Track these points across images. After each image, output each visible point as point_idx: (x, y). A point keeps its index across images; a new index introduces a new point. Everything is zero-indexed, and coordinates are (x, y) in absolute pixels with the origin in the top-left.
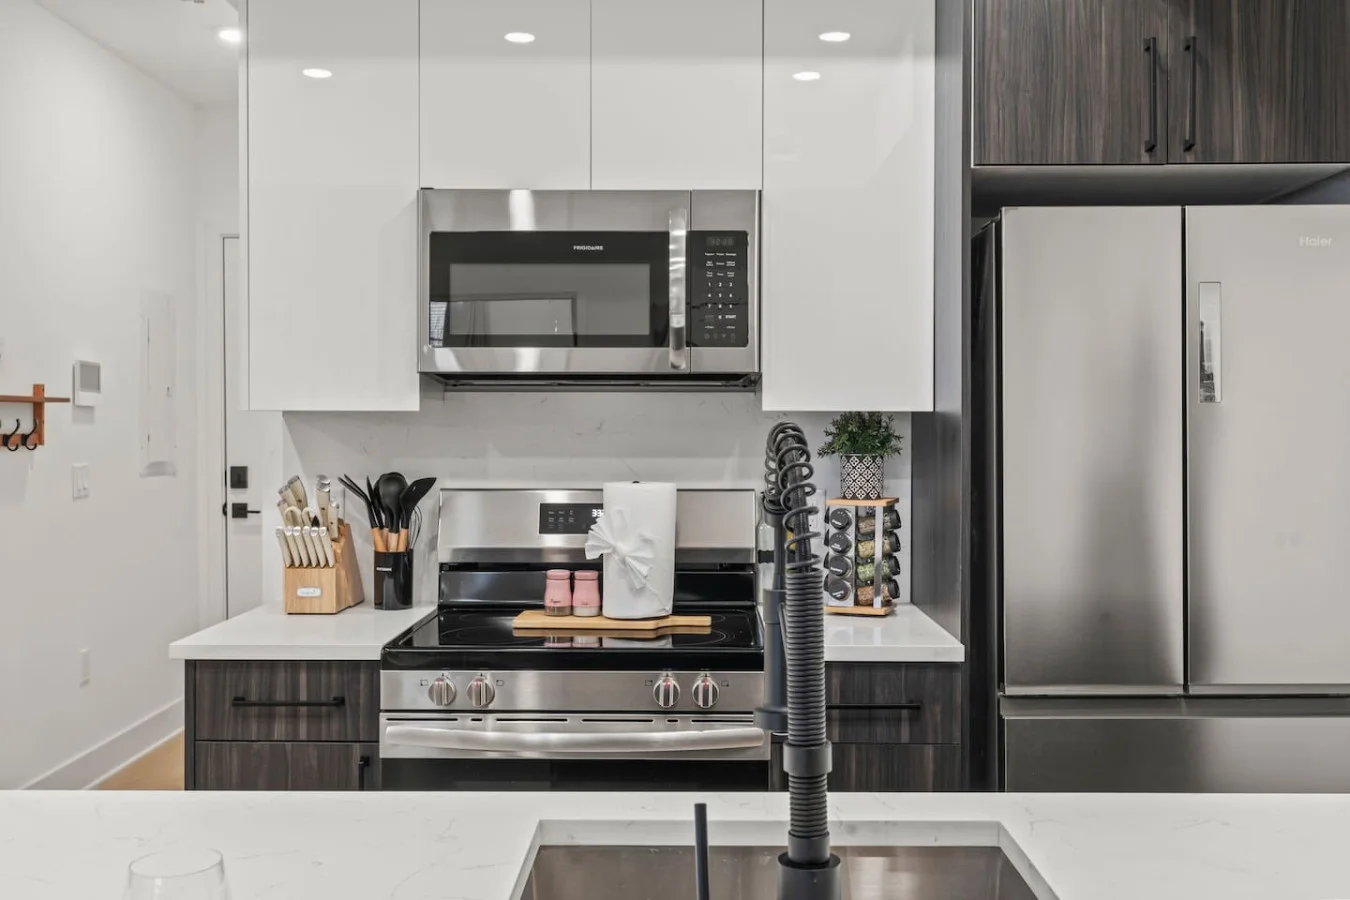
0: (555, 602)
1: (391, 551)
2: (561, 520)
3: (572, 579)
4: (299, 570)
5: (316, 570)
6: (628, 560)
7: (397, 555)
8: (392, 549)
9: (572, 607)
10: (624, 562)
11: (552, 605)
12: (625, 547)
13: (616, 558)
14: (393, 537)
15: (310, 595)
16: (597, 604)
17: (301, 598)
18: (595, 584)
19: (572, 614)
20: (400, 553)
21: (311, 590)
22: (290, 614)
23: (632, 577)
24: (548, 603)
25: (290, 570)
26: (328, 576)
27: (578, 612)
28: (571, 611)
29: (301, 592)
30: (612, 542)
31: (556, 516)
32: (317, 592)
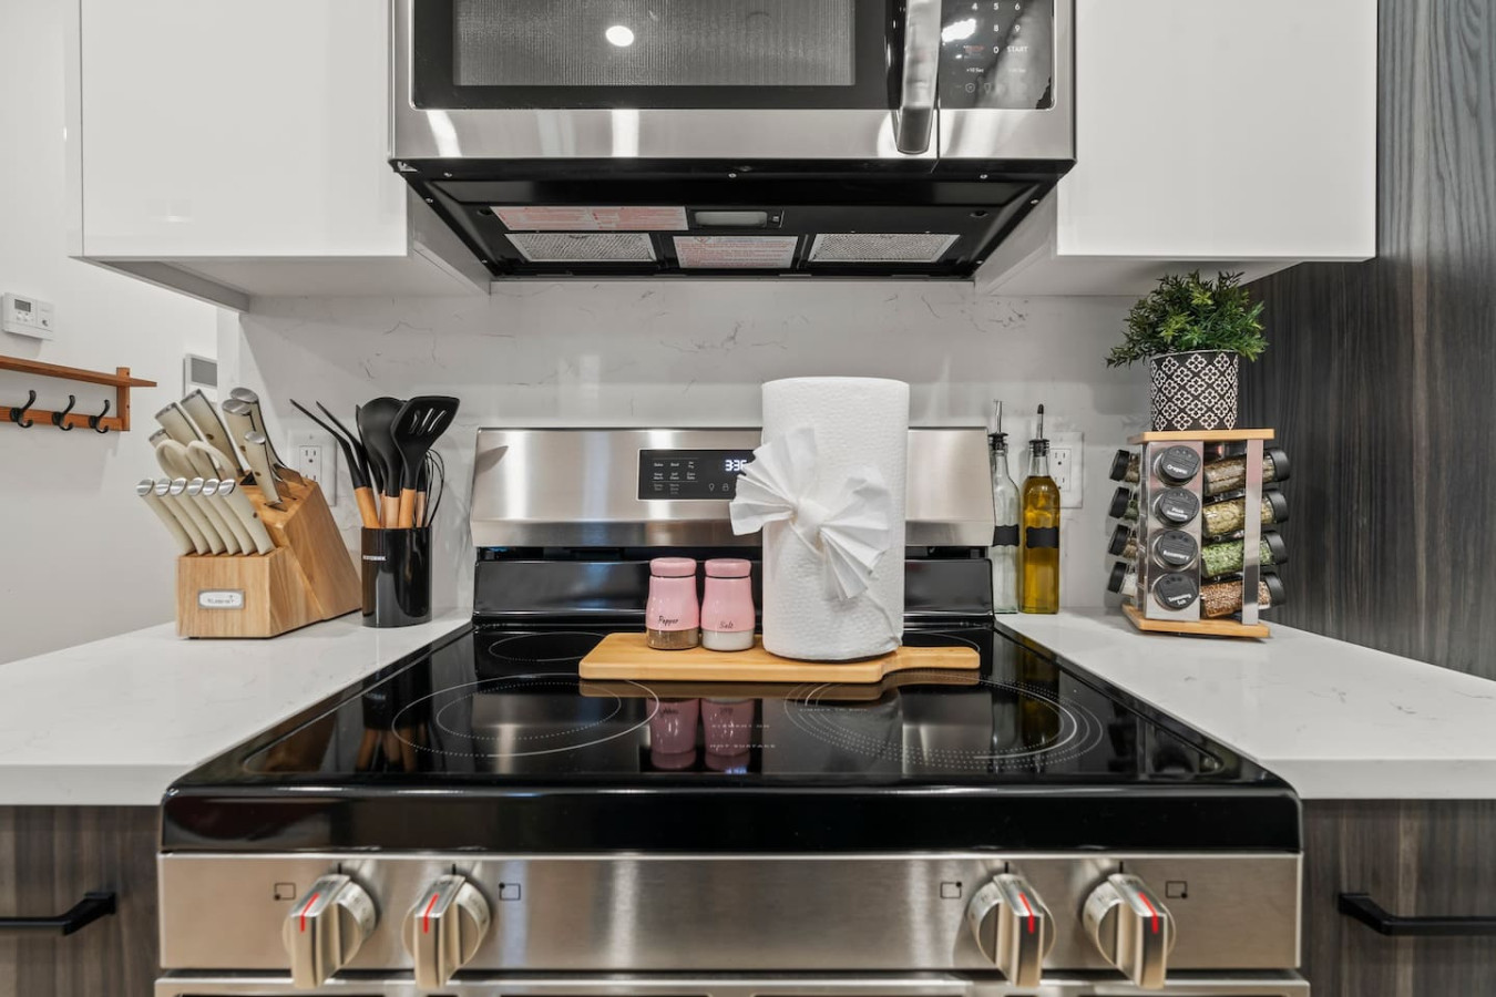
0: (667, 622)
1: (388, 527)
2: (674, 476)
3: (700, 575)
4: (203, 559)
5: (235, 559)
6: (827, 534)
7: (397, 536)
8: (391, 523)
9: (700, 630)
10: (817, 540)
11: (661, 627)
12: (819, 508)
13: (799, 530)
14: (391, 502)
15: (224, 605)
16: (751, 624)
17: (207, 609)
18: (745, 585)
19: (700, 643)
20: (404, 530)
21: (225, 596)
22: (192, 638)
23: (837, 570)
24: (653, 623)
25: (189, 560)
26: (257, 572)
27: (712, 640)
28: (698, 639)
29: (207, 599)
30: (791, 498)
31: (666, 471)
32: (237, 600)
